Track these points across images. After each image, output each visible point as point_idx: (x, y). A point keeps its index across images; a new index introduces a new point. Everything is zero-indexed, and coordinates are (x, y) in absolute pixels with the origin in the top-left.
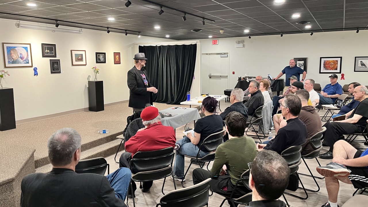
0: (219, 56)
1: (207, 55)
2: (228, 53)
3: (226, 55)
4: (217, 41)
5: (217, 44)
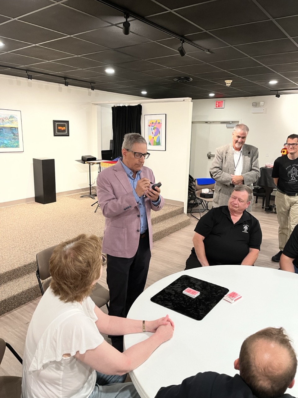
0: (225, 125)
1: (206, 125)
4: (223, 103)
5: (222, 107)
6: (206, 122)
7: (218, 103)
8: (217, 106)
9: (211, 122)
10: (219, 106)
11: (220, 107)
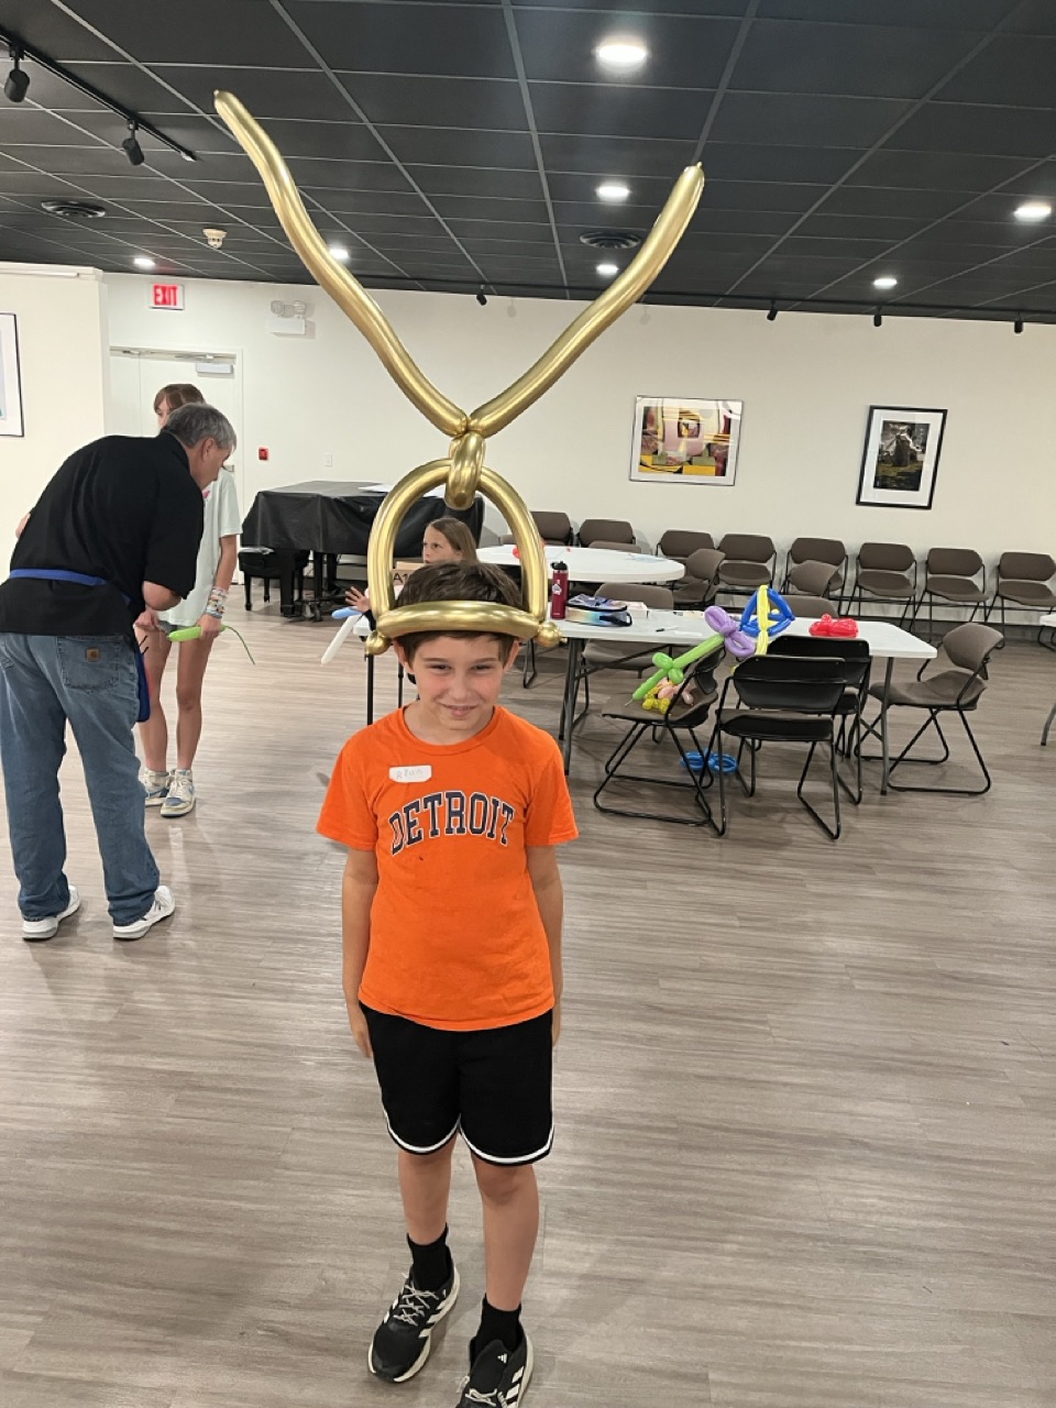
0: (190, 365)
1: (127, 359)
2: (233, 357)
3: (224, 367)
4: (179, 292)
5: (175, 303)
6: (125, 352)
7: (159, 291)
8: (160, 299)
9: (141, 353)
10: (164, 302)
11: (170, 303)
